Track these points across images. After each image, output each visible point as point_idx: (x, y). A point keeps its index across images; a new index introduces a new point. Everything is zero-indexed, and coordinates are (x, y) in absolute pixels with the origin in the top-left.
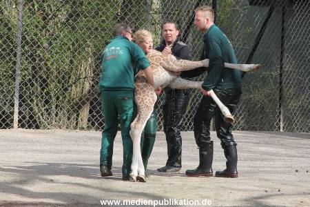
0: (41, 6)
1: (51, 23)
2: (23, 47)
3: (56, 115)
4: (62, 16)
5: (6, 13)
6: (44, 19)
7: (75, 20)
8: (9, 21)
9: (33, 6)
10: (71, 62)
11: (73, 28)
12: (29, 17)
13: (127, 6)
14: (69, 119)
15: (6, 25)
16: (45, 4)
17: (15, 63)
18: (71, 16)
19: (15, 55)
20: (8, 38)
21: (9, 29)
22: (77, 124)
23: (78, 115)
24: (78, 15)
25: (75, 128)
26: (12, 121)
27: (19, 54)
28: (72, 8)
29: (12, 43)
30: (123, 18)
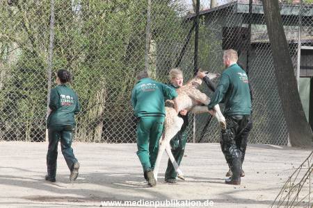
0: (66, 50)
1: (73, 63)
2: (53, 81)
3: (78, 132)
4: (82, 58)
5: (40, 55)
6: (69, 60)
7: (92, 60)
8: (42, 62)
9: (60, 50)
10: (89, 92)
11: (90, 67)
12: (57, 59)
13: (130, 50)
14: (87, 134)
15: (40, 64)
16: (69, 49)
17: (46, 93)
18: (89, 57)
19: (47, 87)
20: (41, 74)
21: (42, 68)
22: (93, 138)
23: (94, 132)
24: (94, 57)
25: (92, 141)
26: (44, 136)
27: (50, 86)
28: (89, 51)
29: (44, 78)
30: (127, 59)
